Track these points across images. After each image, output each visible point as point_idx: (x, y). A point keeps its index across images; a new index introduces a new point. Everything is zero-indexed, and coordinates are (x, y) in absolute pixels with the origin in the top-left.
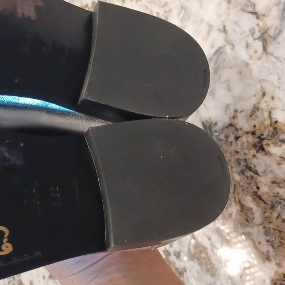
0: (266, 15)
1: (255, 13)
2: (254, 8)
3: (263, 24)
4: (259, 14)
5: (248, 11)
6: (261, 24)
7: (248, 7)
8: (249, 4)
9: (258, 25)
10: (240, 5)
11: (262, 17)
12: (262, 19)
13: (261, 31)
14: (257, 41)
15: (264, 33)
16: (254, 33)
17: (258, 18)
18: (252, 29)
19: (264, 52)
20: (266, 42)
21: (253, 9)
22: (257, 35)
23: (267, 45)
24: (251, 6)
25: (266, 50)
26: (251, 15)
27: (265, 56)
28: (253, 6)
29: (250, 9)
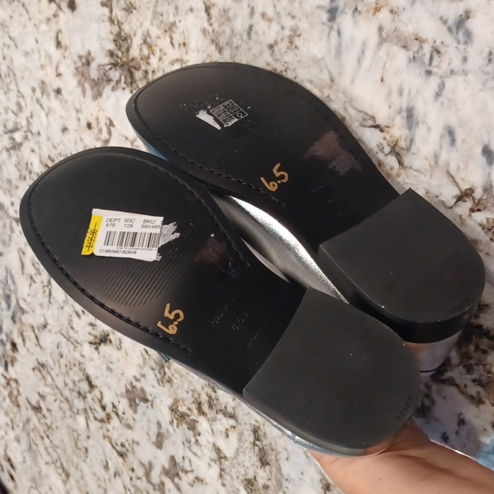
0: (390, 126)
1: (377, 127)
2: (375, 121)
3: (390, 137)
4: (382, 126)
5: (369, 125)
6: (388, 137)
7: (367, 120)
8: (367, 117)
9: (385, 139)
10: (358, 120)
11: (386, 129)
12: (388, 132)
13: (390, 144)
14: (389, 156)
15: (394, 146)
16: (383, 148)
17: (382, 131)
18: (379, 145)
19: (401, 167)
20: (400, 155)
21: (373, 122)
22: (387, 149)
23: (401, 158)
24: (370, 119)
25: (403, 163)
26: (373, 129)
27: (403, 171)
28: (372, 119)
29: (370, 123)
